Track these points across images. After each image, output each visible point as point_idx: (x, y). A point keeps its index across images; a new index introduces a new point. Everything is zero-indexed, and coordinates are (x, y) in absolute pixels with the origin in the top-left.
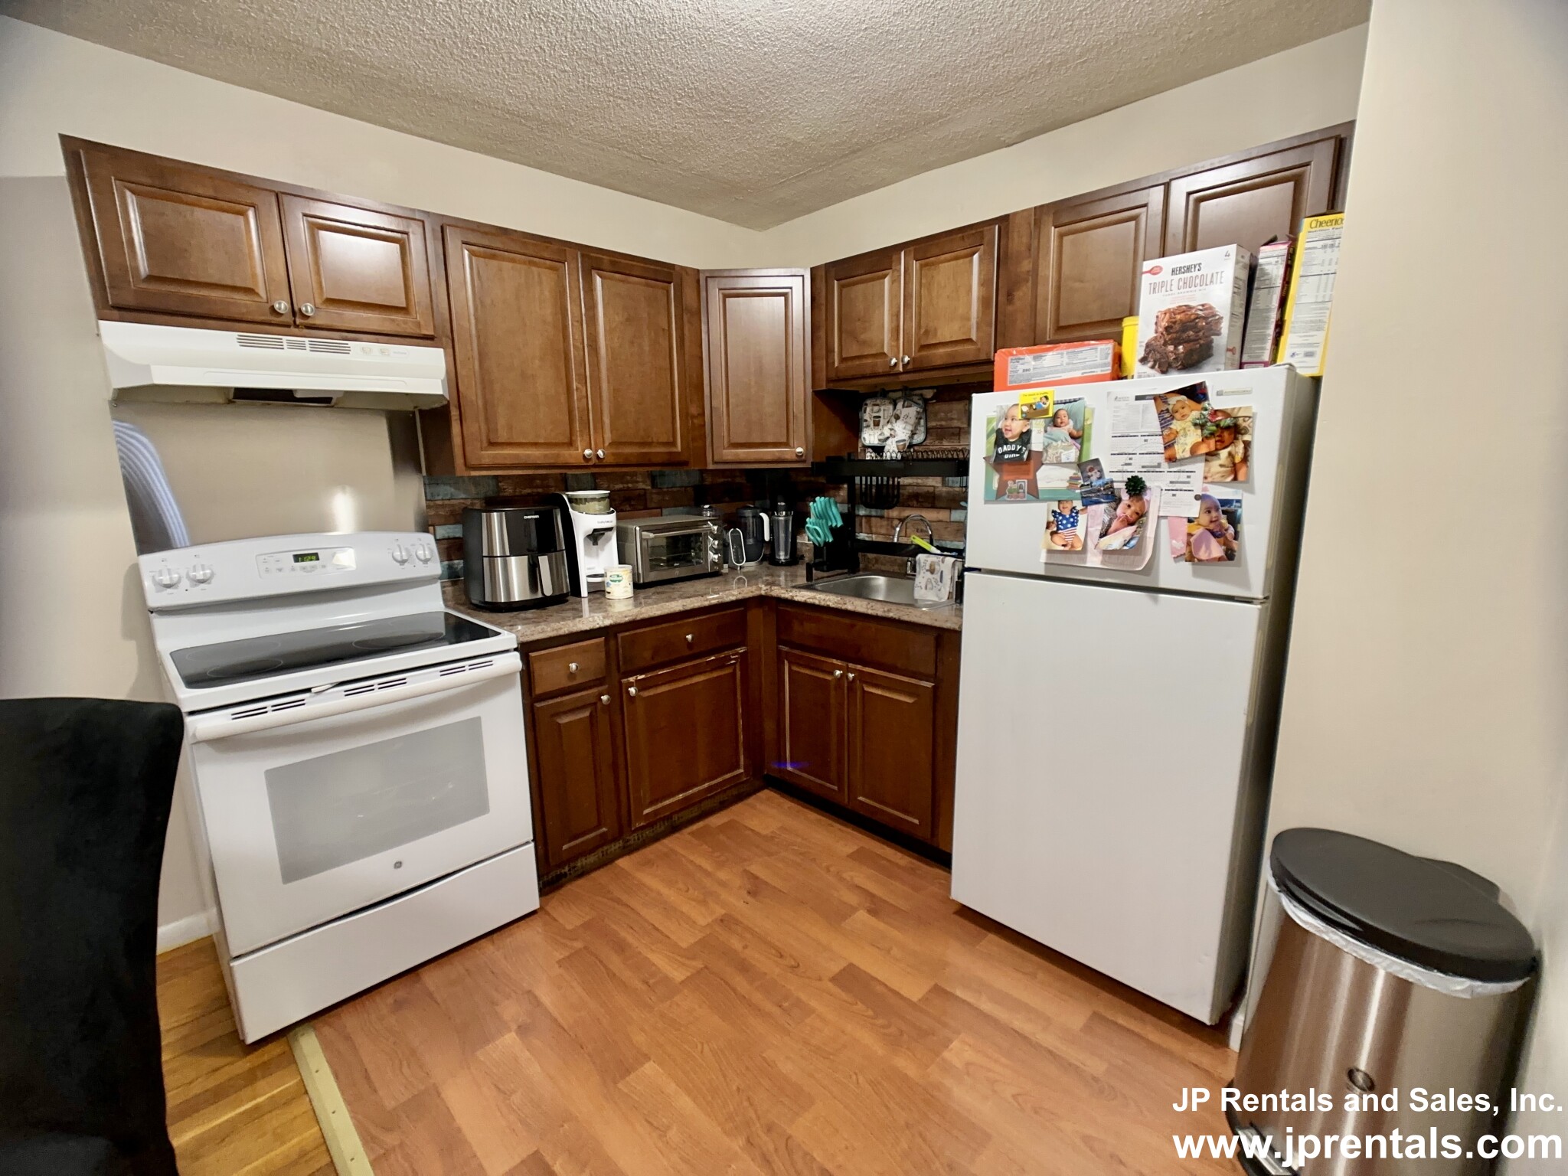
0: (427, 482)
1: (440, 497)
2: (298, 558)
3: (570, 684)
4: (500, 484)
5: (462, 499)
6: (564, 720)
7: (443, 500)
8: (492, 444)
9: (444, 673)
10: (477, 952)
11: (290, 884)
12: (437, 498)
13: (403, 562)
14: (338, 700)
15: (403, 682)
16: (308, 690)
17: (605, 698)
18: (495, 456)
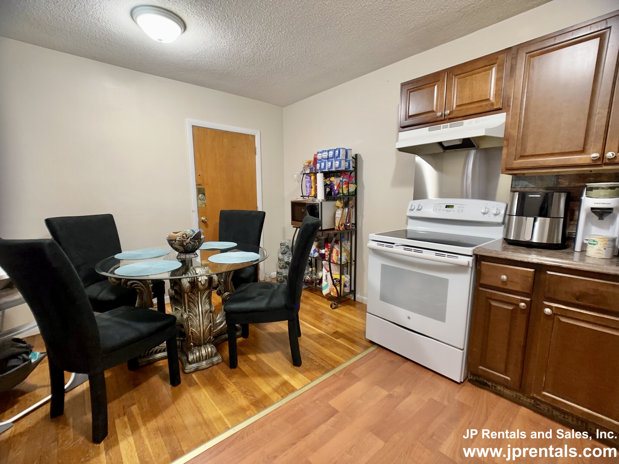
0: (514, 179)
1: (519, 187)
2: (447, 207)
3: (502, 286)
4: (559, 180)
5: (532, 188)
6: (494, 303)
7: (520, 188)
8: (522, 157)
9: (437, 255)
10: (426, 372)
11: (382, 301)
12: (517, 187)
13: (484, 213)
14: (401, 250)
15: (421, 252)
16: (393, 244)
17: (523, 304)
18: (521, 163)
